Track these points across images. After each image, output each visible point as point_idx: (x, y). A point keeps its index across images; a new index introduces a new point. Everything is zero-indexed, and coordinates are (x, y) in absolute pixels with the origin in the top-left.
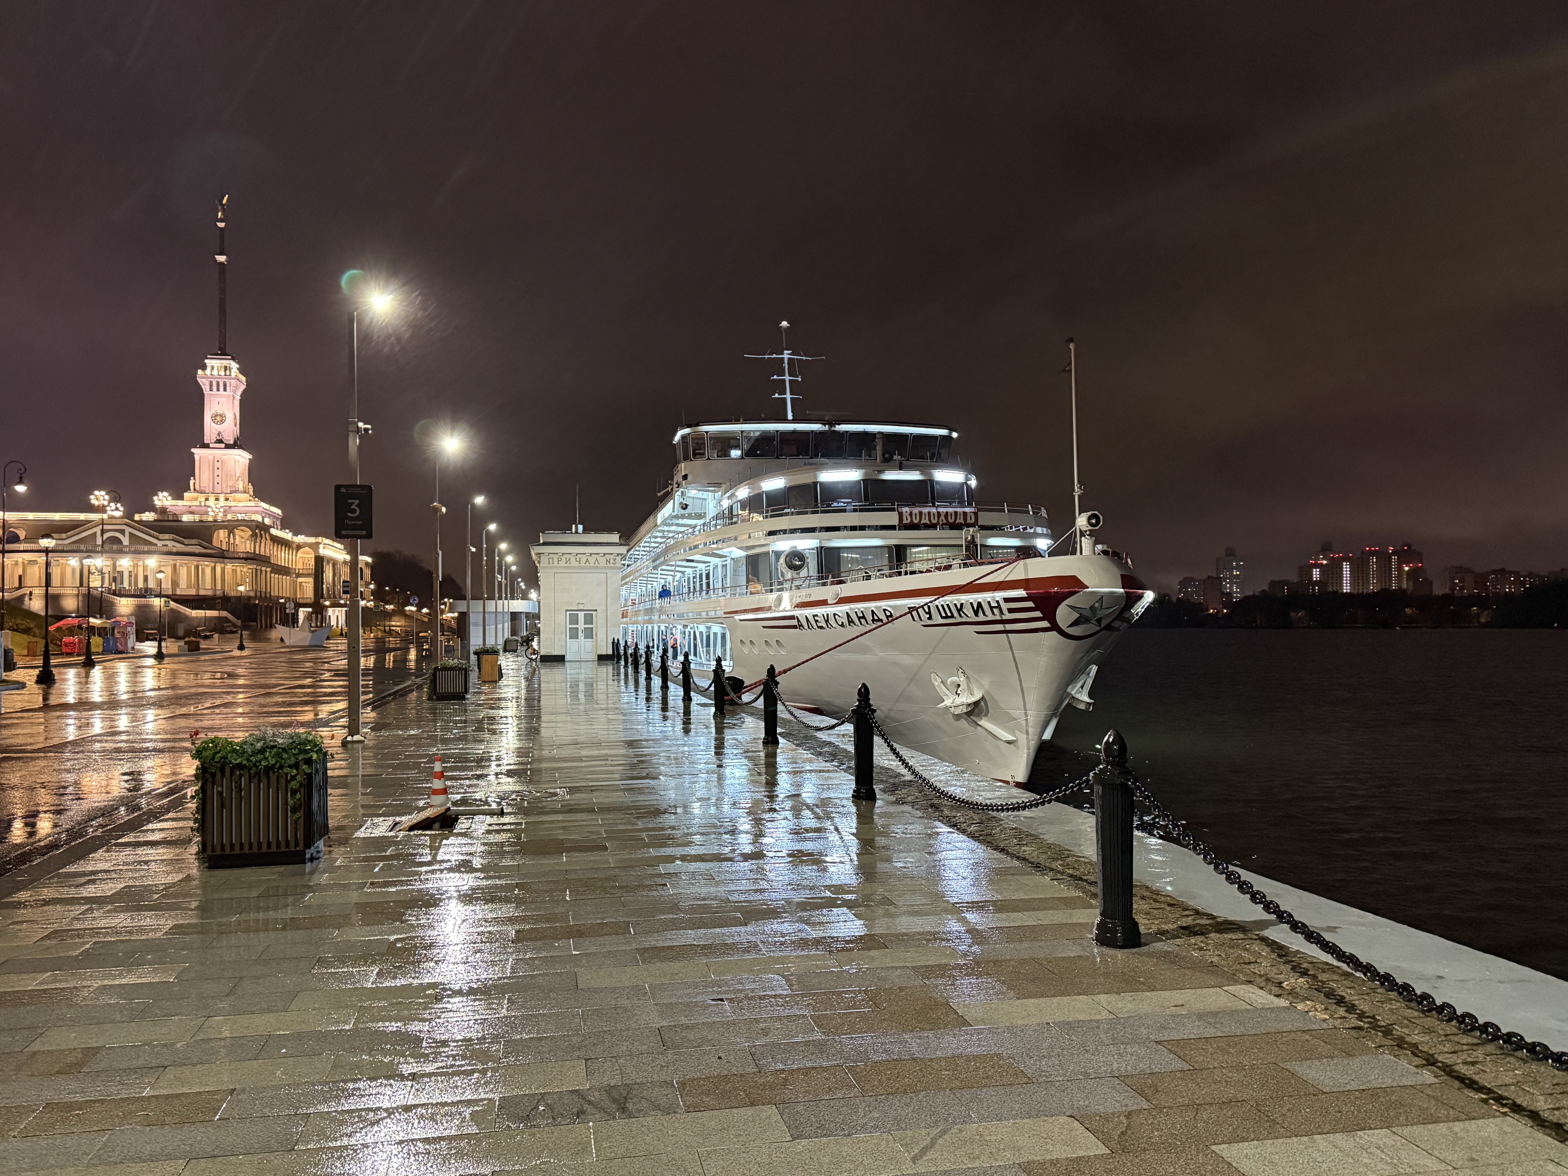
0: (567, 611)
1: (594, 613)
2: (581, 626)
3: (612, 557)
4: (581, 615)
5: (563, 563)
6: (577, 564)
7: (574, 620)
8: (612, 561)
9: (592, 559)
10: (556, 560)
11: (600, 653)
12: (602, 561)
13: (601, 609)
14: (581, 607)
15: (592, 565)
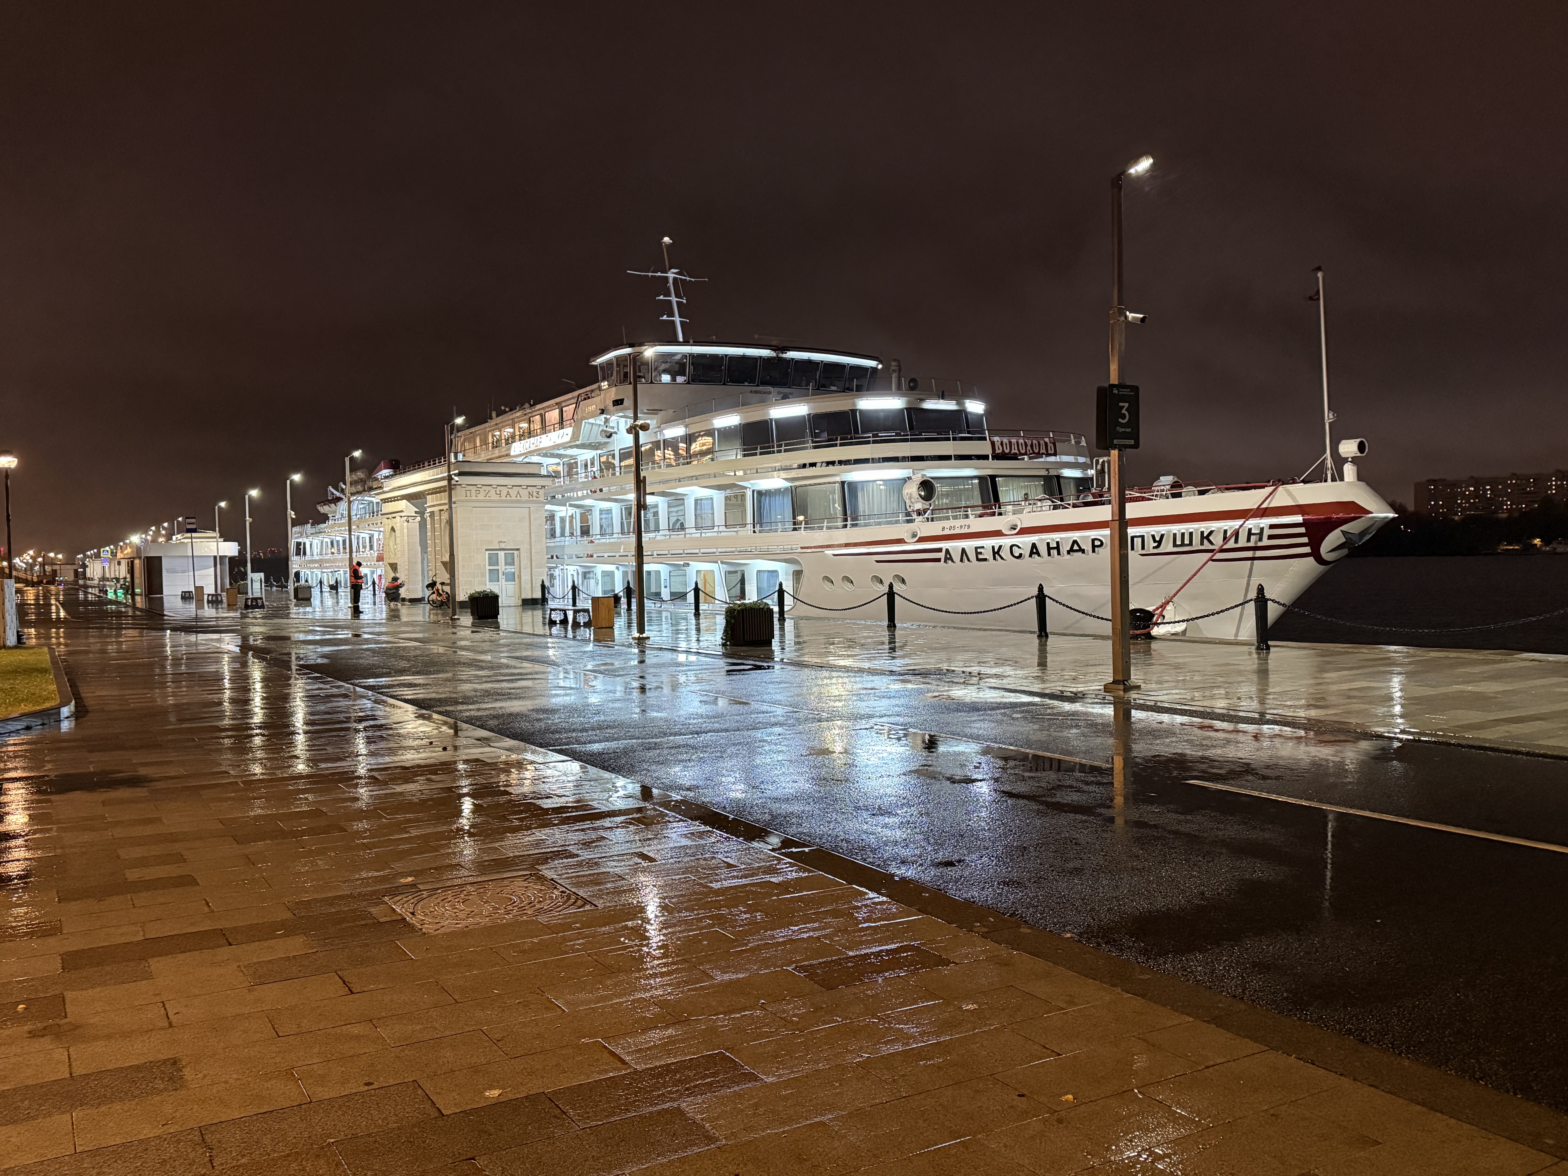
0: (487, 550)
1: (516, 552)
2: (502, 567)
3: (535, 489)
4: (501, 554)
5: (481, 497)
6: (497, 498)
7: (494, 560)
8: (535, 494)
9: (514, 492)
10: (473, 492)
11: (524, 596)
12: (524, 493)
13: (524, 548)
14: (503, 546)
15: (514, 498)
